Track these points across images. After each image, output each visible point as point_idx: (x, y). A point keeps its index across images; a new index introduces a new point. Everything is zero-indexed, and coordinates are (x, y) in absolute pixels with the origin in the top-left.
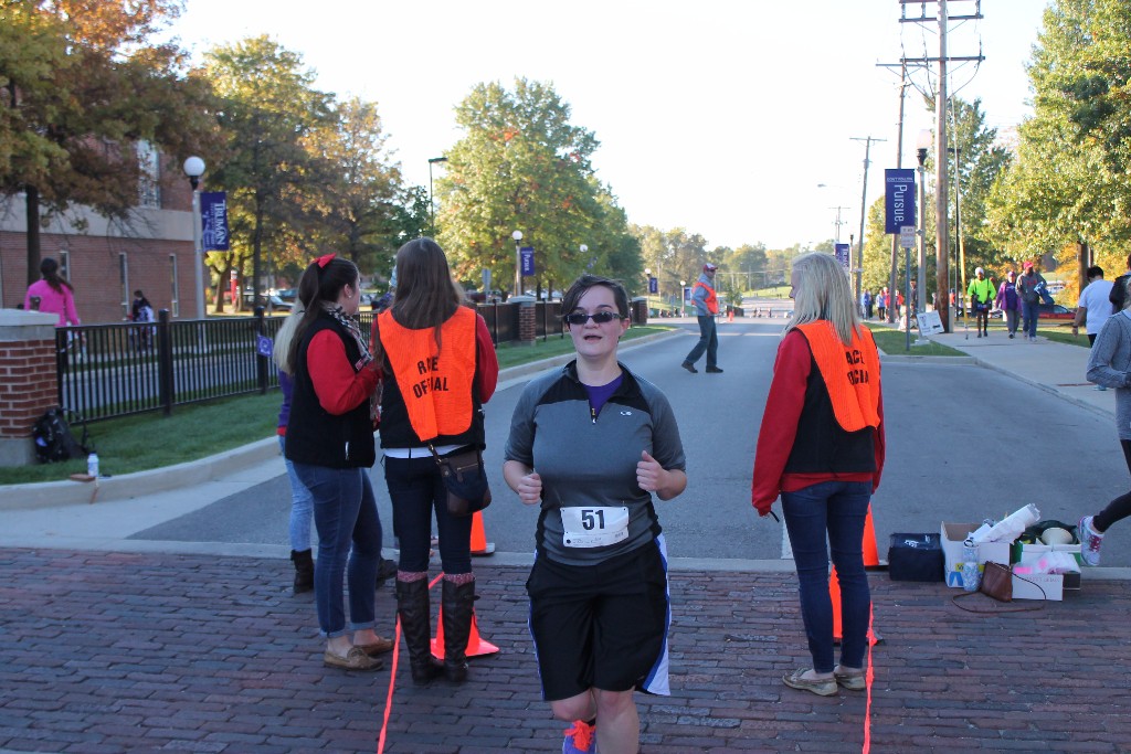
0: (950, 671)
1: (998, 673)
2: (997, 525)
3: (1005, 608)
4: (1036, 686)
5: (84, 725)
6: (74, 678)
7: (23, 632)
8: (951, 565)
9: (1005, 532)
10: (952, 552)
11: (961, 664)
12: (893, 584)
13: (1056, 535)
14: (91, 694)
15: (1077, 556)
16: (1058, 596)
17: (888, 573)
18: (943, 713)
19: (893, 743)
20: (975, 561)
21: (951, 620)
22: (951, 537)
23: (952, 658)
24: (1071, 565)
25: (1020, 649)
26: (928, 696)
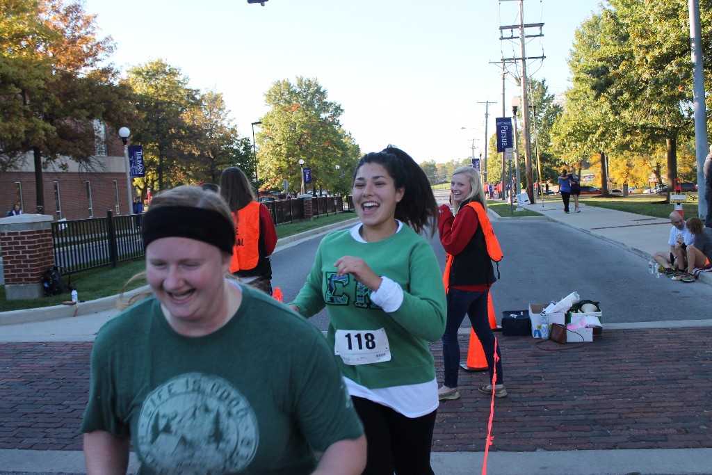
0: (535, 382)
1: (559, 381)
2: (558, 304)
3: (563, 347)
4: (579, 387)
5: (74, 435)
6: (68, 410)
7: (40, 387)
8: (534, 327)
9: (561, 307)
10: (535, 319)
11: (540, 378)
12: (505, 338)
13: (588, 308)
14: (77, 418)
15: (600, 318)
16: (591, 339)
17: (501, 333)
18: (530, 404)
19: (505, 421)
20: (547, 323)
21: (535, 355)
22: (534, 312)
23: (535, 375)
24: (597, 323)
25: (571, 368)
26: (523, 395)
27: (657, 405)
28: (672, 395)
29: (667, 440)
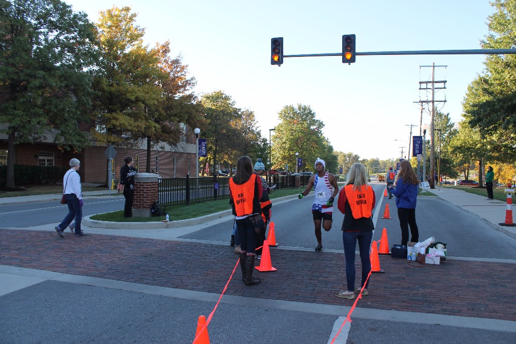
0: (401, 280)
1: (414, 281)
2: (423, 242)
3: (422, 265)
4: (424, 285)
6: (164, 270)
7: (150, 259)
8: (409, 254)
9: (424, 244)
10: (410, 250)
11: (405, 279)
12: (392, 259)
13: (440, 246)
14: (168, 274)
15: (445, 252)
16: (438, 263)
18: (395, 290)
20: (415, 252)
21: (406, 268)
22: (410, 246)
23: (403, 277)
24: (443, 254)
25: (423, 276)
26: (393, 286)
27: (463, 297)
28: (472, 293)
29: (461, 312)
